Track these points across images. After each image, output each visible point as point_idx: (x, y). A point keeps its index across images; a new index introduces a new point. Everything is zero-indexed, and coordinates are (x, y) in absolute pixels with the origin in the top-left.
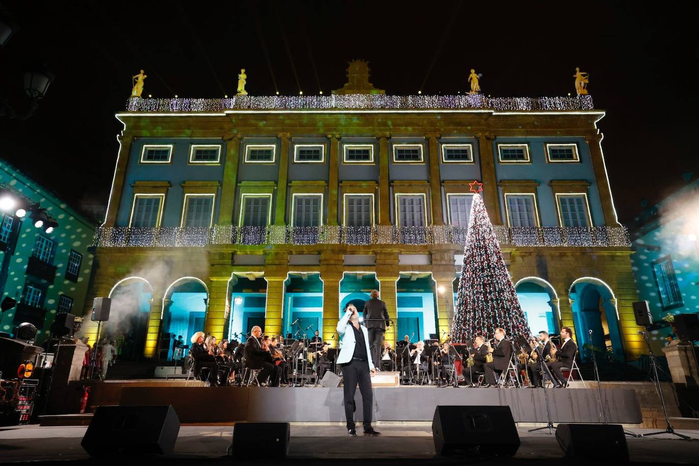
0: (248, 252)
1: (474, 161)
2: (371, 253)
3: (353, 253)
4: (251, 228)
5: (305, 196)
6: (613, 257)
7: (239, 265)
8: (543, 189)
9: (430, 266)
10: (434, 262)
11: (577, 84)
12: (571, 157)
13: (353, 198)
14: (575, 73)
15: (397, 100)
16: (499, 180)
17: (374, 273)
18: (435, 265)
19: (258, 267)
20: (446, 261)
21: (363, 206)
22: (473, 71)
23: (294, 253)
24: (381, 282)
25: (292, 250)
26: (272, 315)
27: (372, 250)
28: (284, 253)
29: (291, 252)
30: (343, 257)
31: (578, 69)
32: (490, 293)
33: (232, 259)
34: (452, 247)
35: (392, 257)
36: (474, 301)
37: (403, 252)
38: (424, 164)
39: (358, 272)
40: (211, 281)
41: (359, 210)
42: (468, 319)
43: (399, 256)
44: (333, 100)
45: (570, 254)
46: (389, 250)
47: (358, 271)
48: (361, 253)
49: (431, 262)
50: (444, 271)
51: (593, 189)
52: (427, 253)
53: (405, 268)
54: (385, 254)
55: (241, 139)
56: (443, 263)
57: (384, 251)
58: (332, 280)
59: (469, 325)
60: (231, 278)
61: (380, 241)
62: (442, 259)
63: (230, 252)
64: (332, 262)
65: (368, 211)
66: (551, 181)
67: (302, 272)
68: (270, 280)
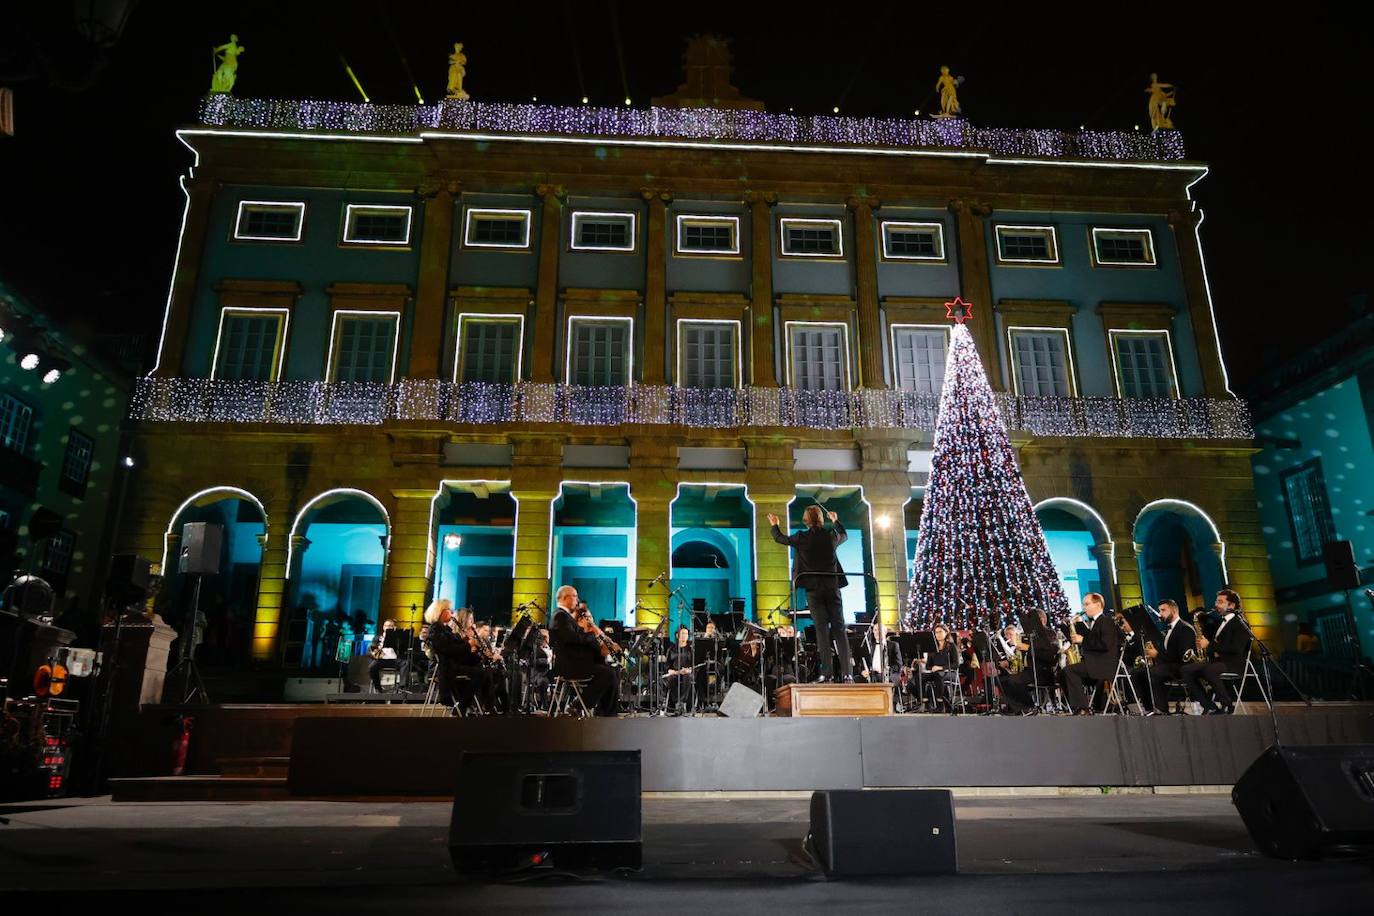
0: (476, 438)
1: (947, 260)
2: (736, 444)
3: (698, 443)
4: (481, 386)
5: (595, 321)
6: (1219, 460)
7: (457, 466)
8: (1085, 319)
9: (858, 472)
10: (866, 466)
11: (1152, 105)
12: (1139, 256)
13: (697, 327)
14: (1149, 84)
15: (790, 124)
16: (996, 297)
17: (742, 485)
18: (869, 471)
19: (497, 471)
20: (890, 462)
21: (717, 345)
22: (945, 70)
23: (573, 441)
24: (756, 504)
25: (569, 435)
26: (529, 572)
27: (739, 437)
28: (553, 441)
29: (568, 439)
30: (679, 451)
31: (1154, 77)
32: (992, 528)
33: (441, 451)
34: (903, 435)
35: (780, 453)
36: (957, 545)
37: (802, 444)
38: (844, 261)
39: (708, 484)
40: (397, 498)
41: (710, 355)
42: (945, 580)
43: (796, 452)
44: (655, 119)
45: (1136, 453)
46: (776, 438)
47: (710, 481)
48: (715, 443)
49: (860, 466)
50: (886, 483)
51: (1183, 321)
52: (852, 446)
53: (806, 476)
54: (766, 447)
55: (457, 195)
56: (885, 466)
57: (763, 441)
58: (655, 499)
59: (948, 594)
60: (439, 492)
61: (758, 420)
62: (883, 458)
63: (436, 436)
64: (655, 462)
65: (728, 355)
66: (1101, 304)
67: (591, 483)
68: (523, 497)
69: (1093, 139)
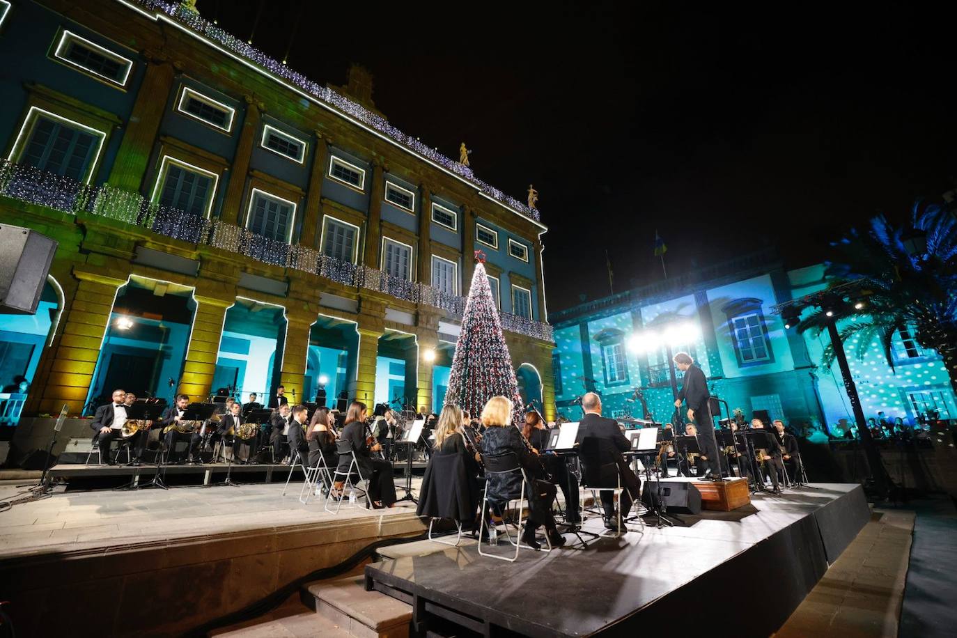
0: (169, 249)
1: (457, 231)
2: (354, 297)
3: (332, 292)
4: (180, 213)
5: (271, 197)
6: (543, 349)
7: (146, 266)
8: (505, 276)
9: (414, 327)
10: (420, 324)
11: (530, 197)
12: (522, 256)
13: (334, 223)
14: (530, 189)
15: (399, 134)
17: (354, 322)
18: (421, 327)
19: (183, 278)
20: (431, 325)
21: (345, 238)
22: (463, 145)
23: (249, 270)
24: (361, 335)
25: (248, 265)
26: (200, 357)
27: (357, 294)
28: (235, 267)
29: (246, 268)
30: (323, 294)
31: (531, 186)
32: (500, 368)
33: (134, 251)
34: (440, 312)
35: (379, 308)
36: (484, 374)
37: (389, 306)
38: (414, 215)
39: (335, 318)
40: (79, 280)
41: (340, 241)
42: (478, 392)
43: (387, 310)
44: (328, 95)
45: (519, 341)
46: (377, 299)
47: (336, 316)
48: (342, 294)
49: (416, 324)
50: (427, 336)
51: (534, 288)
52: (413, 312)
53: (390, 324)
54: (372, 302)
55: (179, 72)
56: (429, 327)
57: (371, 299)
58: (302, 321)
59: (479, 400)
60: (126, 283)
61: (368, 285)
62: (428, 322)
63: (132, 238)
64: (305, 297)
65: (350, 244)
66: (510, 272)
67: (258, 302)
68: (202, 301)
69: (513, 201)
